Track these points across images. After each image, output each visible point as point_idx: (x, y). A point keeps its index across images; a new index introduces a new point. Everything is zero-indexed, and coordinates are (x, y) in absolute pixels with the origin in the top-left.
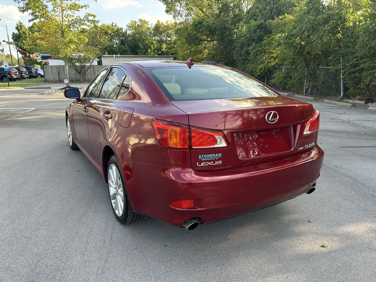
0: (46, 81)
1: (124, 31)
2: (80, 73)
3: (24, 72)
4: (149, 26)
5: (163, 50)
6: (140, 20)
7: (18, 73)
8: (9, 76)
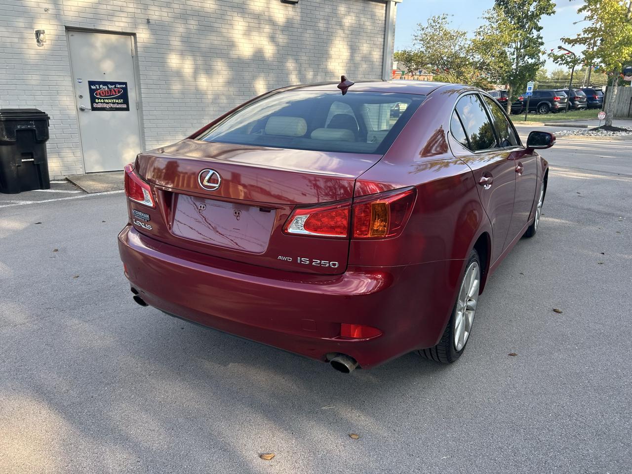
3: (580, 98)
7: (566, 100)
8: (551, 105)
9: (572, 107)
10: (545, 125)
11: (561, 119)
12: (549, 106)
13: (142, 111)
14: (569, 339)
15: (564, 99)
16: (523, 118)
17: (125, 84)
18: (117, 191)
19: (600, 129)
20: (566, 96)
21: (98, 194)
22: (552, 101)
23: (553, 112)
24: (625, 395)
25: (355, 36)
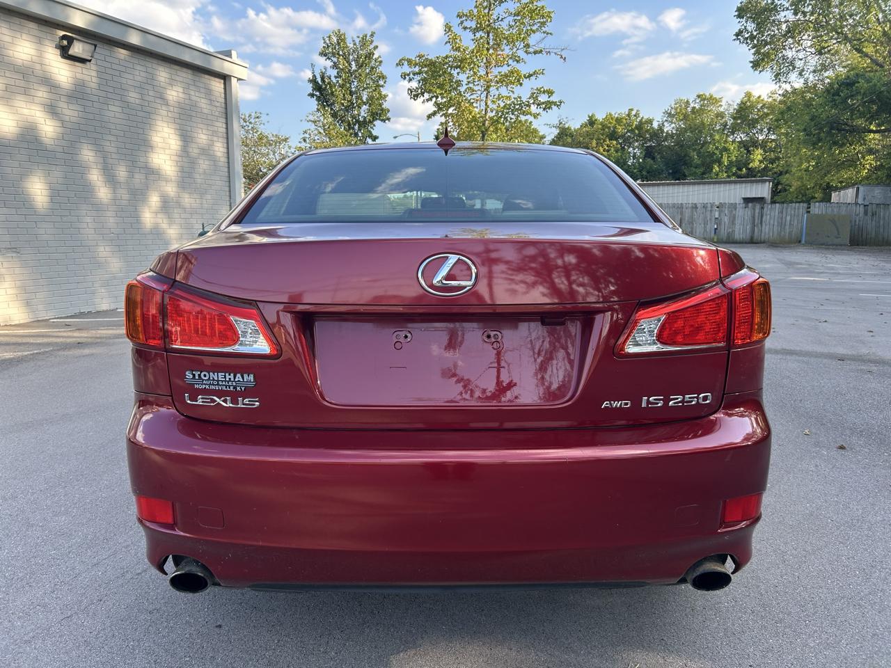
1: (655, 125)
4: (722, 109)
5: (755, 164)
6: (699, 96)
25: (185, 120)
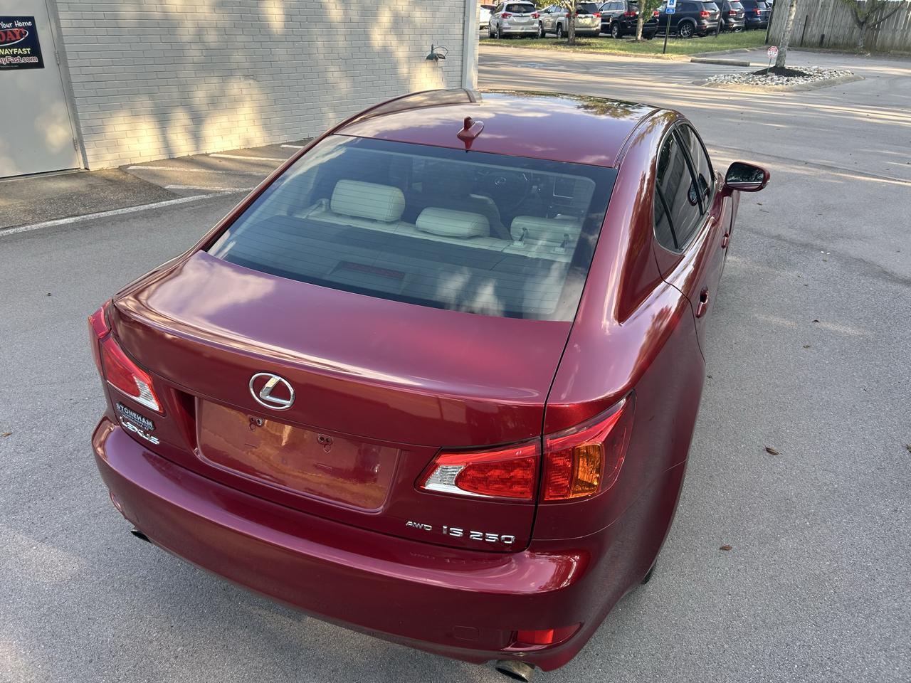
0: (770, 40)
2: (861, 24)
3: (736, 12)
7: (718, 16)
8: (696, 23)
9: (725, 28)
10: (692, 61)
11: (711, 50)
12: (693, 25)
13: (67, 67)
14: (795, 508)
15: (715, 14)
16: (660, 47)
17: (31, 19)
18: (43, 224)
19: (769, 73)
20: (718, 10)
21: (11, 231)
22: (699, 18)
23: (701, 36)
24: (886, 613)
